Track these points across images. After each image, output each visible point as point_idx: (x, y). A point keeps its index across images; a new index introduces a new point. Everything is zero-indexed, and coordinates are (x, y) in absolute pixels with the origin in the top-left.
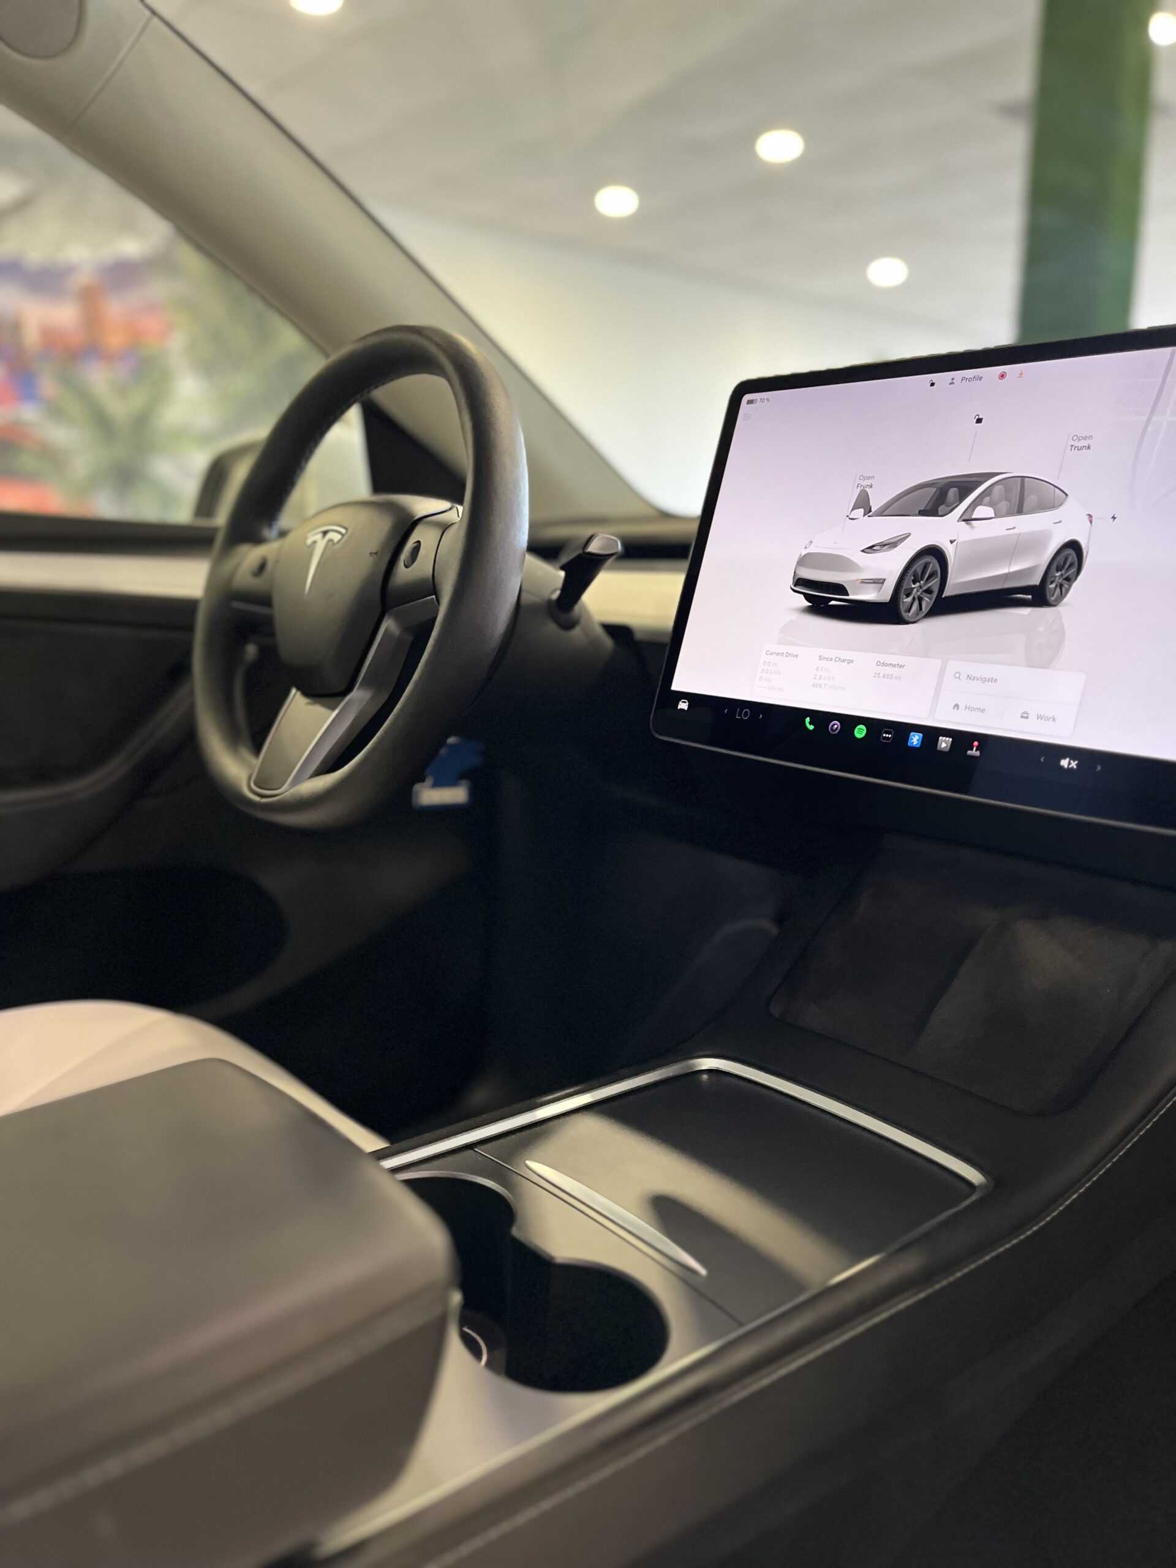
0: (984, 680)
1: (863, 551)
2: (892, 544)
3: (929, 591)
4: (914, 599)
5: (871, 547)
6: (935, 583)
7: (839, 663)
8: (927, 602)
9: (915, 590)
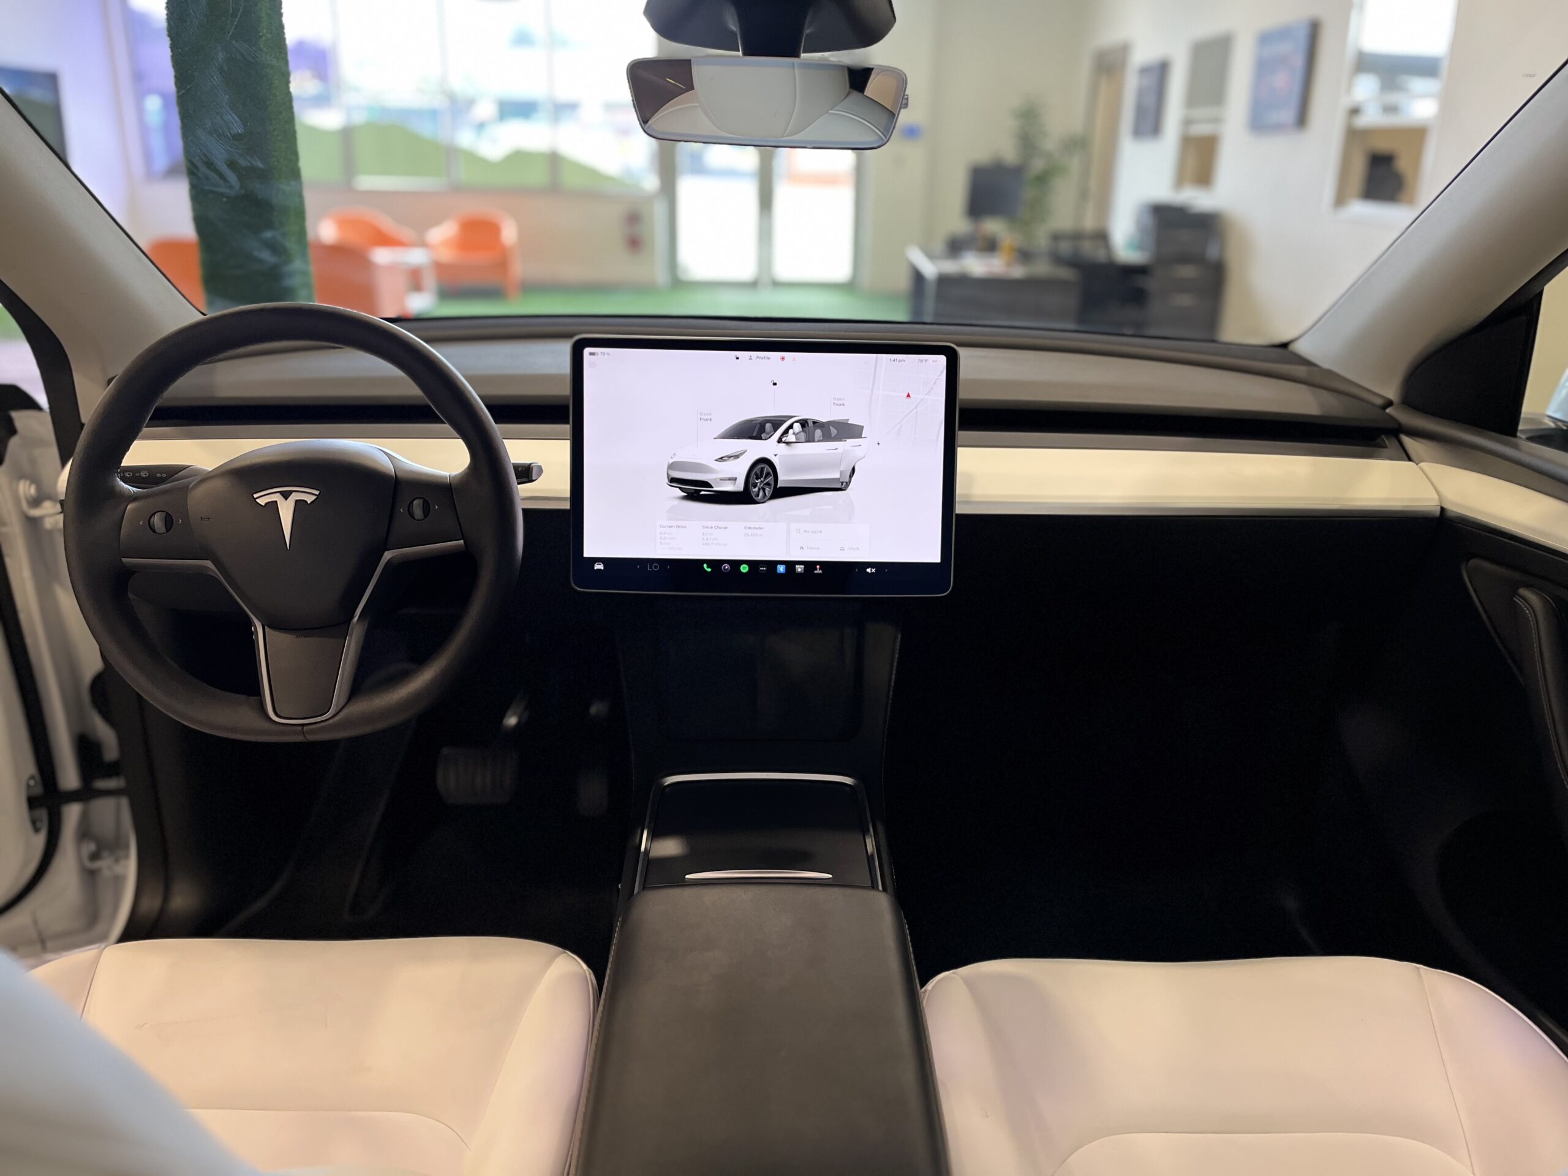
0: (815, 532)
1: (716, 460)
2: (737, 457)
3: (768, 484)
4: (759, 489)
5: (722, 458)
6: (770, 479)
7: (718, 530)
8: (769, 491)
9: (759, 484)
